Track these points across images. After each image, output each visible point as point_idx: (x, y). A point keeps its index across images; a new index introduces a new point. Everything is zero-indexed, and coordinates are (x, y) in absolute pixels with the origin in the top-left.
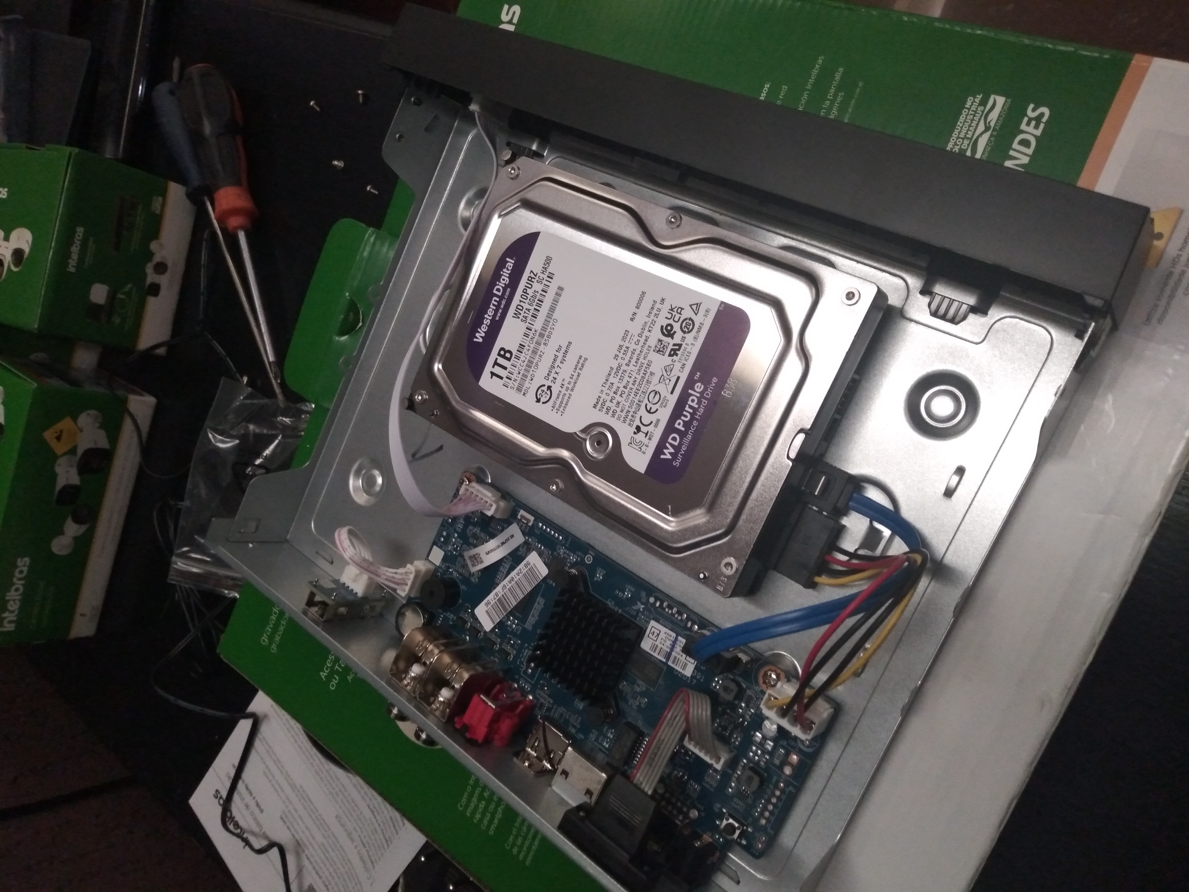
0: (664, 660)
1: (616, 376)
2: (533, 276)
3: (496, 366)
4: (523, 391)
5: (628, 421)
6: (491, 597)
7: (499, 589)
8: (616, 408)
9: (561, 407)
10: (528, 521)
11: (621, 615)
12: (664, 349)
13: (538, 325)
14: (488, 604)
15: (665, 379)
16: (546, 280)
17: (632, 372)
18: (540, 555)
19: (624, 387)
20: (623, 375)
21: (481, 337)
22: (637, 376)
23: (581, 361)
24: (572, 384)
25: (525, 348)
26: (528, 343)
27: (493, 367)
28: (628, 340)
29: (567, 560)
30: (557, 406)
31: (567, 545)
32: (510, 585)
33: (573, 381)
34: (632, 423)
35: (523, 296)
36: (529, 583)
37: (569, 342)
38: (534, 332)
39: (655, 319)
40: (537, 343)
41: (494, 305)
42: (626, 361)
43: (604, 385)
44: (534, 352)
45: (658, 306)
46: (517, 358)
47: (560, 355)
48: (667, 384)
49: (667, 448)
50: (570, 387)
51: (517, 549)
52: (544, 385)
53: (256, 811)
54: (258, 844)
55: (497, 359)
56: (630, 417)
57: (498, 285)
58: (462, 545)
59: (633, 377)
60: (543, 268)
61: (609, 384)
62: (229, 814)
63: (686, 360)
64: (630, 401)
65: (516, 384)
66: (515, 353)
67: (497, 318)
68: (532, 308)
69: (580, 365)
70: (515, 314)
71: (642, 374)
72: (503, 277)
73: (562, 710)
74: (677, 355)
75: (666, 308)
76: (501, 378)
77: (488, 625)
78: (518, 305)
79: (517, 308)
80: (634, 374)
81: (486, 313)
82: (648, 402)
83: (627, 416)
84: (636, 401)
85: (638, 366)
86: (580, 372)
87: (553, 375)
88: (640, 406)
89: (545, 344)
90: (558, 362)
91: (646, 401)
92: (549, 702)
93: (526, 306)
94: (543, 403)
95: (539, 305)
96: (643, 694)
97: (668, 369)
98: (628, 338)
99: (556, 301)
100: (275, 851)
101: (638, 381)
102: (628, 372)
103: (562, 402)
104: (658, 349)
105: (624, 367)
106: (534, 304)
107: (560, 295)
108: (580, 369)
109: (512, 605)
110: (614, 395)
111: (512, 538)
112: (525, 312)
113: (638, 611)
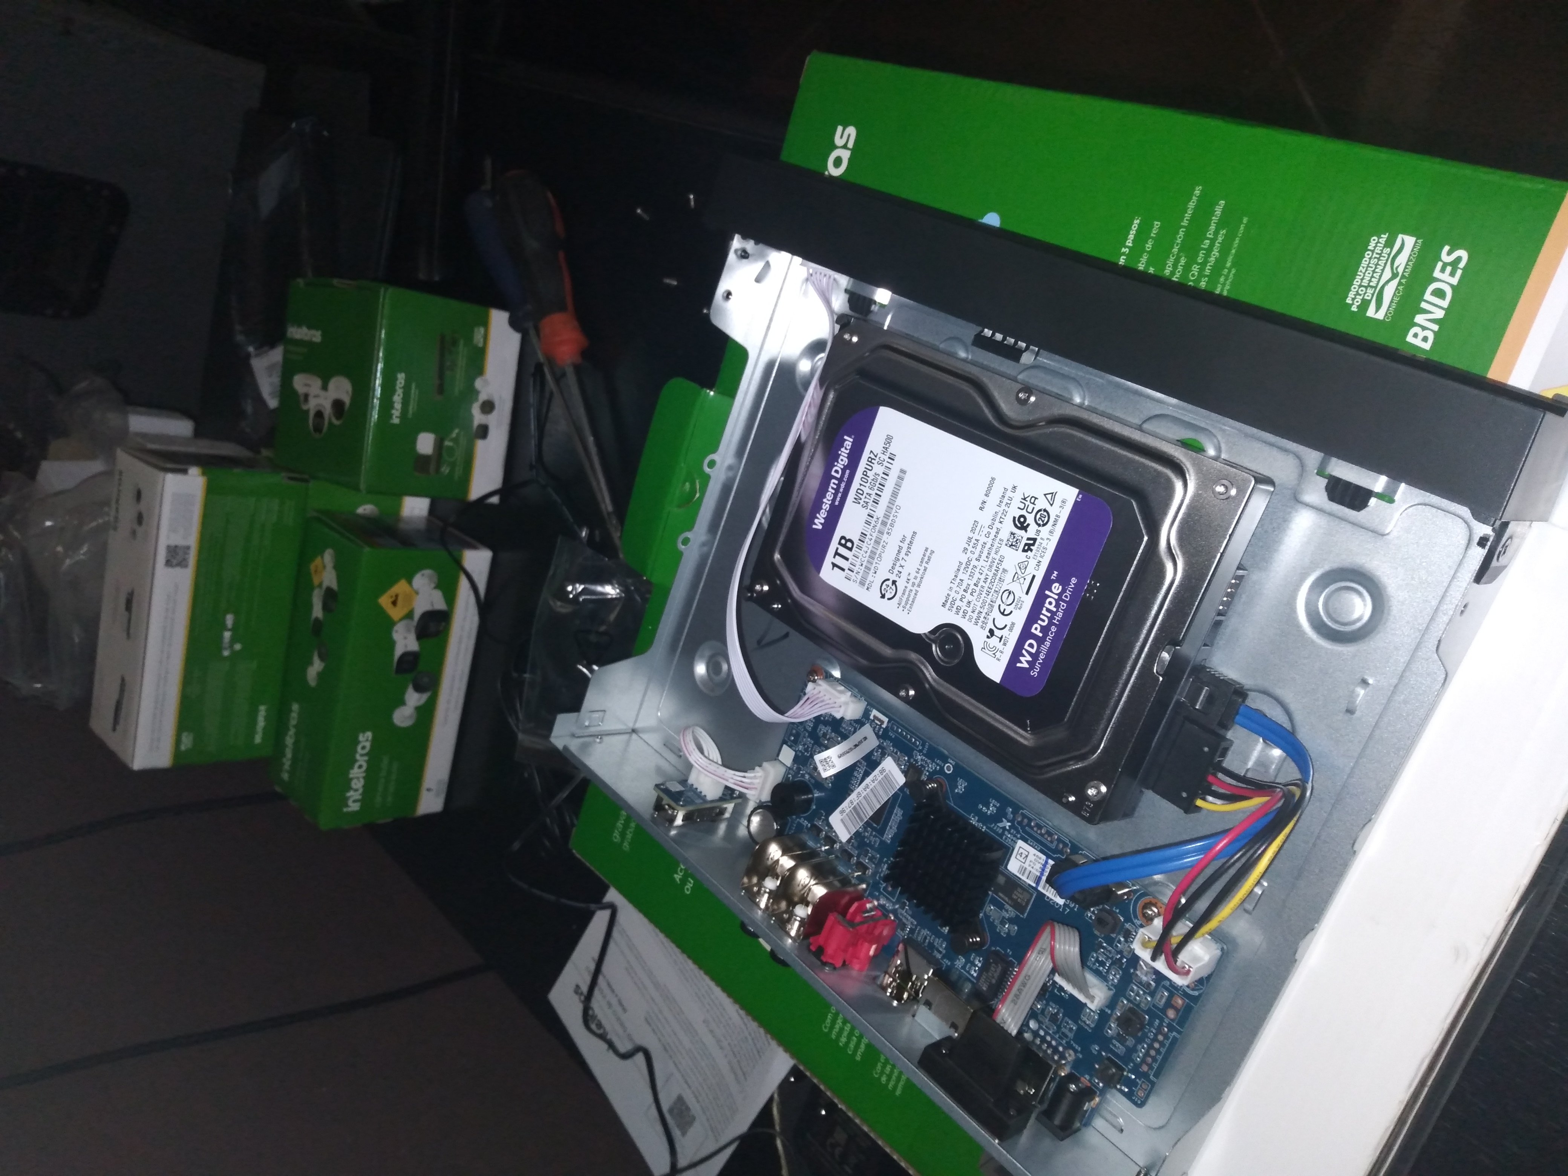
0: (1034, 885)
1: (965, 572)
2: (873, 457)
3: (837, 556)
4: (866, 585)
5: (980, 624)
6: (845, 805)
7: (853, 796)
8: (967, 608)
9: (908, 605)
10: (882, 722)
11: (985, 833)
12: (1017, 543)
13: (880, 511)
14: (842, 812)
15: (1020, 577)
16: (888, 462)
17: (982, 568)
18: (897, 761)
19: (975, 585)
20: (973, 571)
21: (821, 523)
22: (989, 573)
23: (928, 554)
24: (919, 579)
25: (867, 537)
26: (869, 531)
27: (834, 557)
28: (977, 532)
29: (925, 769)
30: (903, 604)
31: (925, 752)
32: (865, 793)
33: (919, 576)
34: (984, 625)
35: (863, 479)
36: (886, 792)
37: (914, 533)
38: (876, 520)
39: (1006, 509)
40: (880, 532)
41: (833, 488)
42: (976, 555)
43: (953, 581)
44: (877, 542)
45: (1009, 494)
46: (859, 548)
47: (905, 546)
48: (1022, 583)
49: (1024, 656)
50: (917, 582)
51: (871, 753)
52: (888, 580)
53: (619, 1009)
54: (624, 1046)
55: (837, 549)
56: (982, 619)
57: (836, 466)
58: (813, 745)
59: (984, 574)
60: (884, 447)
61: (958, 580)
62: (591, 1012)
63: (1042, 557)
64: (981, 601)
65: (859, 577)
66: (856, 542)
67: (837, 503)
68: (873, 493)
69: (926, 559)
70: (855, 499)
71: (993, 571)
72: (841, 457)
73: (925, 932)
74: (1031, 550)
75: (1017, 497)
76: (843, 570)
77: (843, 835)
78: (858, 489)
79: (857, 492)
80: (986, 571)
81: (825, 497)
82: (1001, 603)
83: (978, 618)
84: (989, 601)
85: (989, 562)
86: (926, 565)
87: (897, 568)
88: (992, 606)
89: (888, 533)
90: (902, 555)
91: (999, 602)
92: (912, 923)
93: (866, 490)
94: (889, 599)
95: (881, 490)
96: (1011, 921)
97: (1023, 566)
98: (978, 529)
99: (898, 486)
100: (640, 1058)
101: (990, 578)
102: (978, 568)
103: (908, 599)
104: (1010, 543)
105: (974, 563)
106: (876, 488)
107: (902, 479)
108: (927, 563)
109: (869, 815)
110: (964, 593)
111: (865, 740)
112: (865, 497)
113: (1004, 828)
